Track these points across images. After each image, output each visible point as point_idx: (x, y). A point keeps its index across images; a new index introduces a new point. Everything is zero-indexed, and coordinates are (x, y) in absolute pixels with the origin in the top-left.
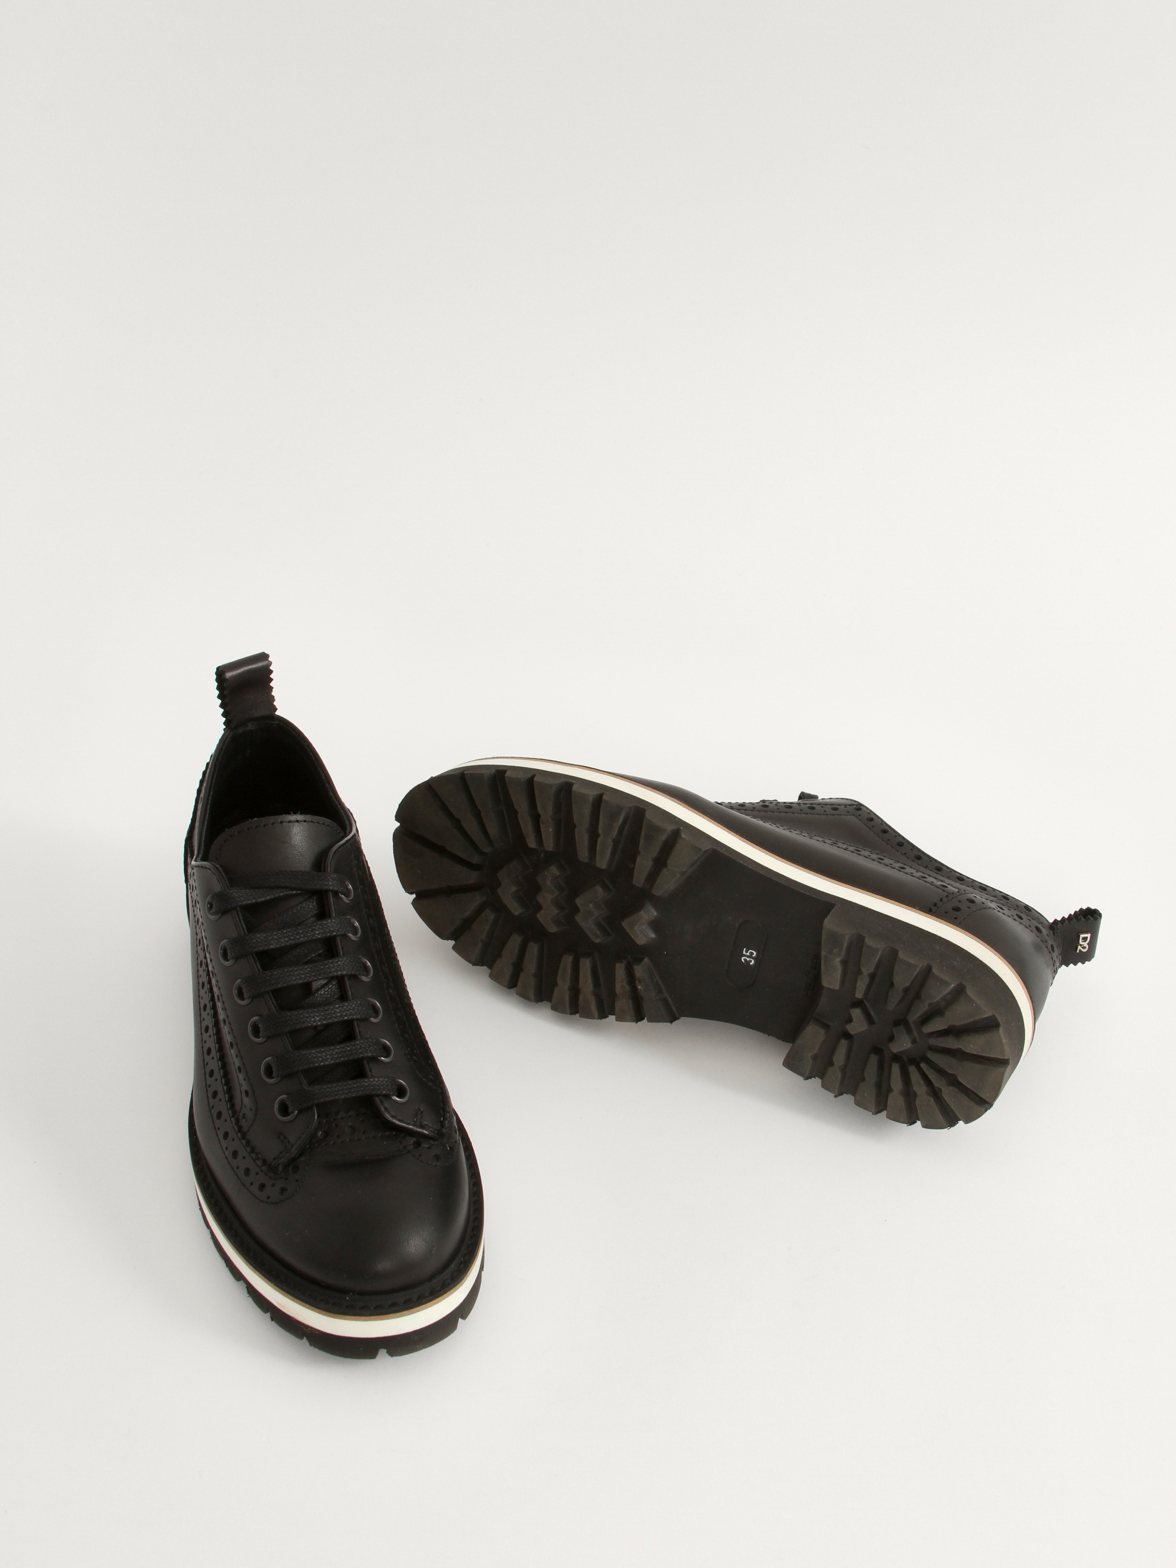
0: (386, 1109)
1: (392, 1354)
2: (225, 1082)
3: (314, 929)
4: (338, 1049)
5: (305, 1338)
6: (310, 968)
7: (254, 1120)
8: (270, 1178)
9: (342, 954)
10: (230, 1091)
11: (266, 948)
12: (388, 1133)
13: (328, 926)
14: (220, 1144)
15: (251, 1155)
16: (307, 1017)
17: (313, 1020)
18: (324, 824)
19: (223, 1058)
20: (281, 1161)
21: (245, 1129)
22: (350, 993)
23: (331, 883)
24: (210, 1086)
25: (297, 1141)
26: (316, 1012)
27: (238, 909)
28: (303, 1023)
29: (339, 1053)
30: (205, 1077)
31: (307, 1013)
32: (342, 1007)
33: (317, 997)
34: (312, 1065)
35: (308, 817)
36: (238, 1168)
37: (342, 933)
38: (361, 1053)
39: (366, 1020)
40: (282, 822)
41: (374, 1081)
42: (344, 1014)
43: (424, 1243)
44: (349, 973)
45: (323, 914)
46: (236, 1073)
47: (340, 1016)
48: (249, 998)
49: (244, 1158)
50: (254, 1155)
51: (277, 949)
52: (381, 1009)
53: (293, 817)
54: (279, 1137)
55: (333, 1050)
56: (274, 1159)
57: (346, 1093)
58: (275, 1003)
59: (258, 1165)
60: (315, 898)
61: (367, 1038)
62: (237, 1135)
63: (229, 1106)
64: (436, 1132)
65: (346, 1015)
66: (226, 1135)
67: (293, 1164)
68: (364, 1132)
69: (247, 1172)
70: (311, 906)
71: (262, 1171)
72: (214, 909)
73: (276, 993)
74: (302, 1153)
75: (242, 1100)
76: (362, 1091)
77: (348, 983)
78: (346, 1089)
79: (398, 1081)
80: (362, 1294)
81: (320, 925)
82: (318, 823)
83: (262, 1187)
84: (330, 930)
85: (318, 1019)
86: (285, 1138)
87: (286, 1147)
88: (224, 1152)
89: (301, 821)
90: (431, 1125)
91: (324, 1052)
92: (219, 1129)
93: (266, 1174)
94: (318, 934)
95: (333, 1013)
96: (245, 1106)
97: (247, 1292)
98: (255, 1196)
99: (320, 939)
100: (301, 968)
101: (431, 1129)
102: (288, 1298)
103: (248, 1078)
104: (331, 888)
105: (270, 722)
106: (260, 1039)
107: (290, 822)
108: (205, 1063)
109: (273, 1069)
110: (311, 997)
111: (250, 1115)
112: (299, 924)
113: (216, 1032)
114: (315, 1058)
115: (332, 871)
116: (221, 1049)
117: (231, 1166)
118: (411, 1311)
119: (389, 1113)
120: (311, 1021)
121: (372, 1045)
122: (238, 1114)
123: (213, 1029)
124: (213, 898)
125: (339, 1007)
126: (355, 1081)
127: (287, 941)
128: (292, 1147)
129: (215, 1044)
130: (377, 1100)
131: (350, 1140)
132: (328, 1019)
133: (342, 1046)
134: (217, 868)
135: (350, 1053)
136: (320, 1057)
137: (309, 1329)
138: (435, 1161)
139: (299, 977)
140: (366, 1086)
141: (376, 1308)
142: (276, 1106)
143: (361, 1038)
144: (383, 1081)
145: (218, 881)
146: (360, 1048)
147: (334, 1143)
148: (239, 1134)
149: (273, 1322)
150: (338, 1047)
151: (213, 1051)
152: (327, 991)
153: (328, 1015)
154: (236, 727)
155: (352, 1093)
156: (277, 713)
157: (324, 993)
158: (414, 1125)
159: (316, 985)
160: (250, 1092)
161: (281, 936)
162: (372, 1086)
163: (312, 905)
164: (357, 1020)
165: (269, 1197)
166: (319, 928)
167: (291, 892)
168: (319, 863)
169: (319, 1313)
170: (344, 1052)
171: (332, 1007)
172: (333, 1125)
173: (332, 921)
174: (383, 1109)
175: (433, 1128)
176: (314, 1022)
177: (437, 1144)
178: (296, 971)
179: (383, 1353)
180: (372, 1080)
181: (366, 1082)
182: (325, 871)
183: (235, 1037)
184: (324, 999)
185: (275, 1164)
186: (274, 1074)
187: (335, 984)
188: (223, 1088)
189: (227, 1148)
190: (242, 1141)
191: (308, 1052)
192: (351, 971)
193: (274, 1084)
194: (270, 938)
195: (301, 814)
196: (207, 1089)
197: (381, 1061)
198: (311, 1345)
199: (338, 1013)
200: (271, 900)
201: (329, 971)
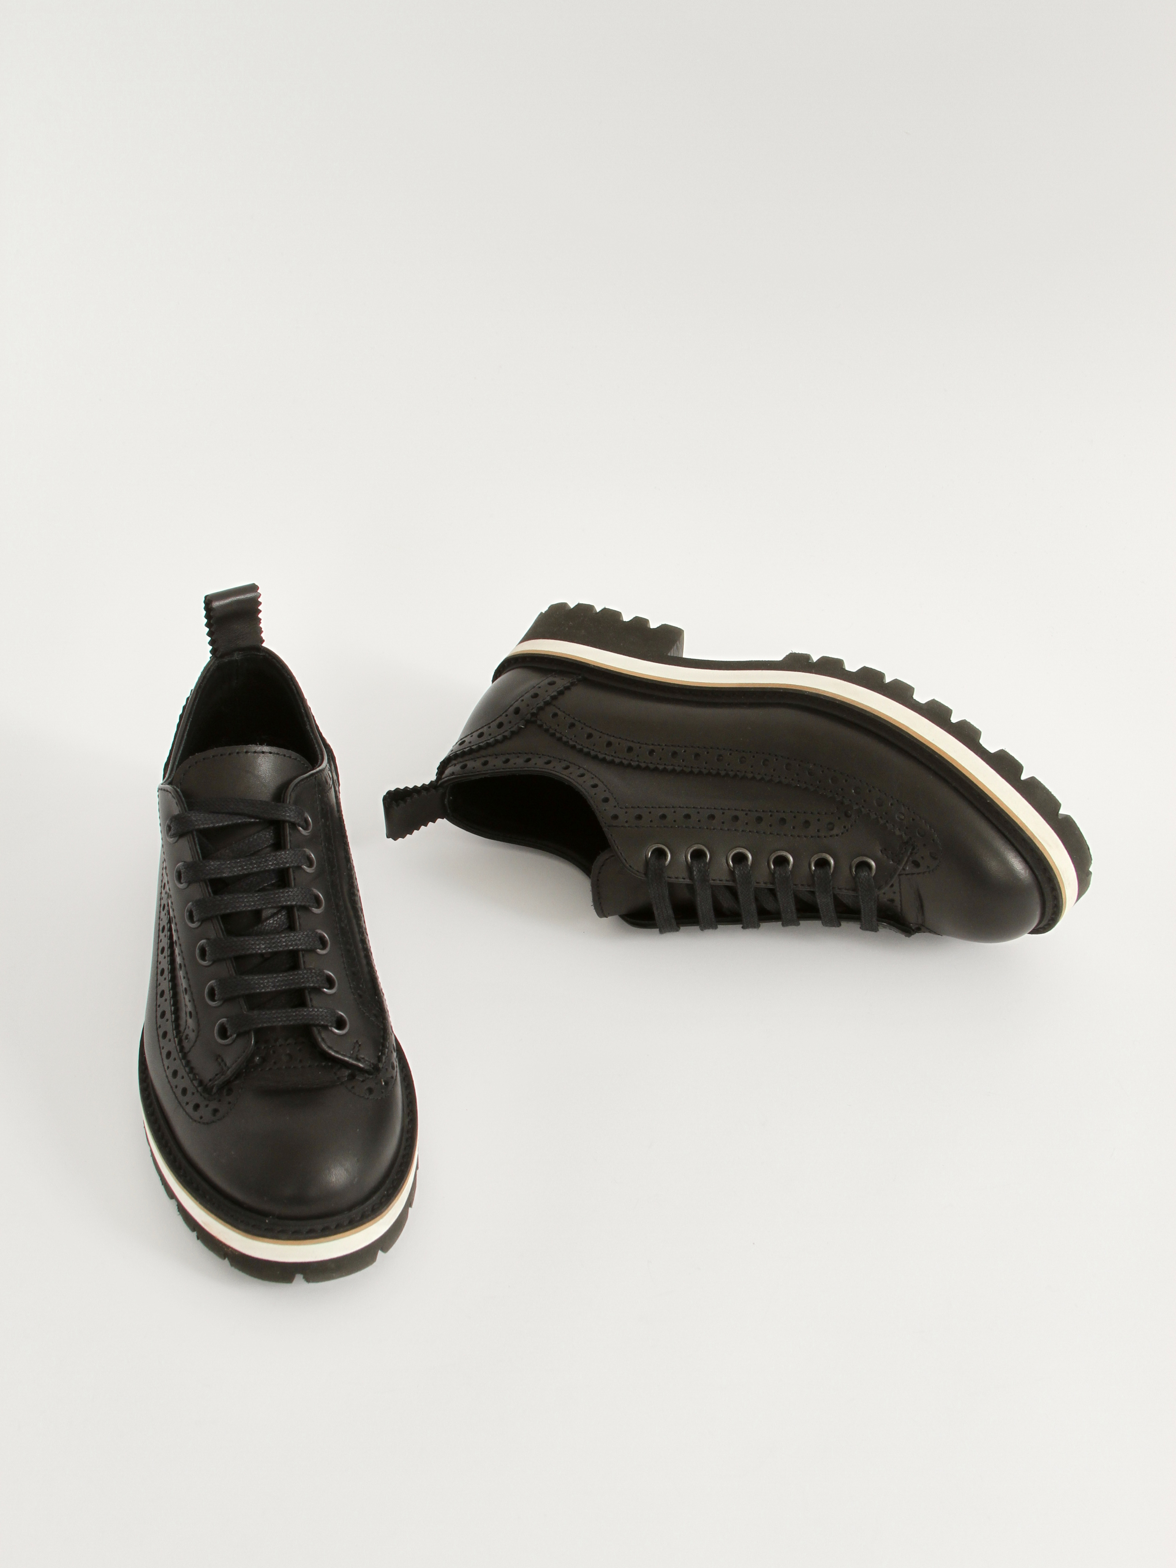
0: (323, 1039)
1: (308, 1279)
2: (174, 1002)
3: (267, 860)
4: (280, 977)
5: (227, 1259)
6: (261, 896)
7: (196, 1041)
8: (205, 1098)
9: (293, 884)
10: (176, 1011)
11: (219, 876)
12: (323, 1064)
13: (282, 857)
14: (163, 1063)
15: (190, 1075)
16: (252, 944)
17: (258, 947)
18: (290, 757)
19: (174, 979)
20: (216, 1083)
21: (186, 1050)
22: (298, 923)
23: (289, 814)
24: (159, 1006)
25: (233, 1064)
26: (262, 940)
27: (195, 833)
28: (248, 950)
29: (282, 981)
30: (157, 997)
31: (253, 941)
32: (288, 937)
33: (266, 926)
34: (253, 991)
35: (274, 749)
36: (176, 1087)
37: (296, 864)
38: (303, 982)
39: (312, 951)
40: (247, 752)
41: (313, 1011)
42: (290, 944)
43: (345, 1173)
44: (299, 903)
45: (278, 845)
46: (184, 995)
47: (286, 946)
48: (198, 921)
49: (183, 1077)
50: (191, 1076)
51: (230, 877)
52: (329, 941)
53: (259, 748)
54: (217, 1059)
55: (275, 977)
56: (210, 1080)
57: (284, 1021)
58: (223, 927)
59: (194, 1086)
60: (272, 828)
61: (311, 969)
62: (179, 1055)
63: (174, 1026)
64: (372, 1066)
65: (291, 945)
66: (169, 1054)
67: (227, 1087)
68: (301, 1061)
69: (184, 1092)
70: (267, 836)
71: (198, 1091)
72: (172, 832)
73: (226, 918)
74: (238, 1075)
75: (186, 1021)
76: (301, 1019)
77: (296, 913)
78: (285, 1017)
79: (338, 1013)
80: (280, 1217)
81: (274, 856)
82: (285, 756)
83: (197, 1107)
84: (283, 862)
85: (263, 946)
86: (223, 1060)
87: (223, 1069)
88: (165, 1071)
89: (267, 753)
90: (367, 1059)
91: (266, 979)
92: (163, 1048)
93: (201, 1095)
94: (271, 865)
95: (279, 942)
96: (189, 1028)
97: (177, 1210)
98: (189, 1116)
99: (273, 870)
100: (251, 895)
101: (367, 1062)
102: (212, 1217)
103: (192, 1000)
104: (288, 819)
105: (256, 653)
106: (206, 962)
107: (255, 752)
108: (158, 984)
109: (216, 992)
110: (260, 926)
111: (192, 1036)
112: (252, 855)
113: (170, 954)
114: (257, 984)
115: (291, 802)
116: (173, 971)
117: (170, 1085)
118: (328, 1238)
119: (325, 1043)
120: (255, 948)
121: (315, 976)
122: (181, 1035)
123: (168, 951)
124: (171, 821)
125: (285, 937)
126: (294, 1010)
127: (240, 871)
128: (228, 1070)
129: (168, 965)
130: (315, 1030)
131: (286, 1067)
132: (273, 947)
133: (285, 974)
134: (177, 792)
135: (292, 982)
136: (262, 984)
137: (230, 1249)
138: (368, 1094)
139: (247, 904)
140: (305, 1015)
141: (295, 1232)
142: (216, 1028)
143: (305, 968)
144: (322, 1011)
145: (177, 805)
146: (303, 978)
147: (270, 1069)
148: (180, 1054)
149: (199, 1241)
150: (281, 975)
151: (166, 972)
152: (276, 920)
153: (274, 943)
154: (222, 656)
155: (290, 1021)
156: (264, 645)
157: (273, 922)
158: (350, 1058)
159: (265, 914)
160: (194, 1013)
161: (234, 865)
162: (311, 1015)
163: (269, 835)
164: (302, 950)
165: (201, 1118)
166: (272, 859)
167: (249, 820)
168: (279, 795)
169: (239, 1233)
170: (286, 981)
171: (278, 936)
172: (271, 1052)
173: (285, 853)
174: (320, 1040)
175: (369, 1062)
176: (259, 949)
177: (372, 1078)
178: (246, 897)
179: (299, 1278)
180: (311, 1010)
181: (305, 1011)
182: (283, 802)
183: (184, 959)
184: (273, 928)
185: (210, 1085)
186: (216, 997)
187: (284, 914)
188: (171, 1009)
189: (168, 1067)
190: (183, 1061)
191: (251, 977)
192: (301, 902)
193: (215, 1007)
194: (223, 866)
195: (268, 745)
196: (156, 1009)
197: (324, 993)
198: (232, 1265)
199: (284, 942)
200: (228, 826)
201: (278, 900)
